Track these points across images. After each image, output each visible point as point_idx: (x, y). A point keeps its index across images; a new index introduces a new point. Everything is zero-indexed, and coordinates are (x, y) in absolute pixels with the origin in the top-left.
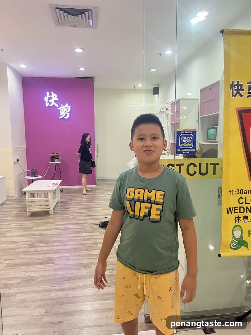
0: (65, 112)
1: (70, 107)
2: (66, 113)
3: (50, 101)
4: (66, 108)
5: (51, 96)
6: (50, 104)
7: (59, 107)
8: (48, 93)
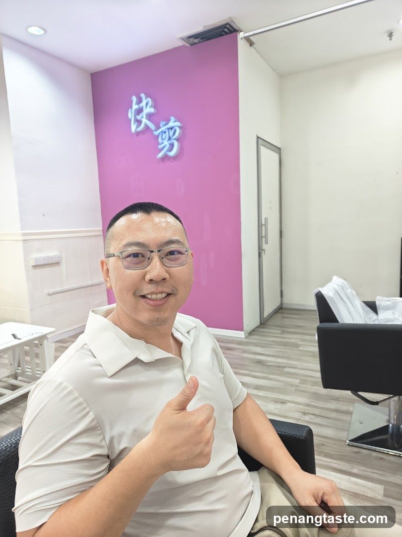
0: (170, 139)
1: (178, 124)
2: (171, 141)
3: (139, 117)
4: (171, 128)
5: (141, 105)
6: (138, 127)
7: (155, 130)
8: (134, 99)
